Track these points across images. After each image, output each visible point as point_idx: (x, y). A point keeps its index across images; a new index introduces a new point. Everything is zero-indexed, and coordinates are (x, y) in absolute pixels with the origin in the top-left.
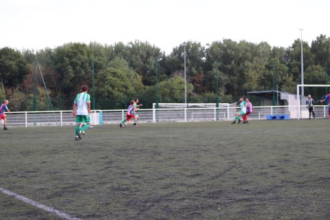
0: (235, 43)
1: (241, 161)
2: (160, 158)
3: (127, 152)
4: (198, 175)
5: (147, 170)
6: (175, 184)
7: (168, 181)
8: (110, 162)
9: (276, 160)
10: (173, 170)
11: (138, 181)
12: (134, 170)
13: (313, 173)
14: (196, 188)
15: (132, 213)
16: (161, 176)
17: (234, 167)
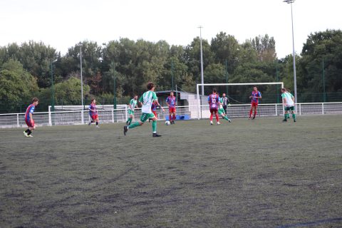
0: (132, 42)
1: (139, 163)
2: (55, 162)
4: (94, 178)
5: (40, 174)
6: (70, 188)
7: (63, 186)
8: (4, 168)
9: (175, 161)
10: (69, 174)
11: (33, 186)
12: (29, 175)
13: (213, 174)
14: (92, 192)
15: (26, 219)
16: (56, 181)
17: (131, 169)
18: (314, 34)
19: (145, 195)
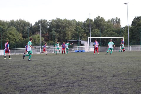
0: (62, 20)
1: (64, 70)
2: (29, 69)
3: (16, 67)
4: (46, 76)
5: (24, 74)
6: (36, 80)
7: (33, 79)
8: (8, 71)
9: (79, 69)
10: (35, 74)
11: (20, 79)
12: (18, 74)
13: (94, 75)
14: (45, 81)
15: (17, 92)
16: (30, 77)
17: (61, 72)
18: (136, 17)
19: (67, 83)
